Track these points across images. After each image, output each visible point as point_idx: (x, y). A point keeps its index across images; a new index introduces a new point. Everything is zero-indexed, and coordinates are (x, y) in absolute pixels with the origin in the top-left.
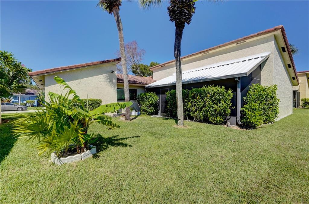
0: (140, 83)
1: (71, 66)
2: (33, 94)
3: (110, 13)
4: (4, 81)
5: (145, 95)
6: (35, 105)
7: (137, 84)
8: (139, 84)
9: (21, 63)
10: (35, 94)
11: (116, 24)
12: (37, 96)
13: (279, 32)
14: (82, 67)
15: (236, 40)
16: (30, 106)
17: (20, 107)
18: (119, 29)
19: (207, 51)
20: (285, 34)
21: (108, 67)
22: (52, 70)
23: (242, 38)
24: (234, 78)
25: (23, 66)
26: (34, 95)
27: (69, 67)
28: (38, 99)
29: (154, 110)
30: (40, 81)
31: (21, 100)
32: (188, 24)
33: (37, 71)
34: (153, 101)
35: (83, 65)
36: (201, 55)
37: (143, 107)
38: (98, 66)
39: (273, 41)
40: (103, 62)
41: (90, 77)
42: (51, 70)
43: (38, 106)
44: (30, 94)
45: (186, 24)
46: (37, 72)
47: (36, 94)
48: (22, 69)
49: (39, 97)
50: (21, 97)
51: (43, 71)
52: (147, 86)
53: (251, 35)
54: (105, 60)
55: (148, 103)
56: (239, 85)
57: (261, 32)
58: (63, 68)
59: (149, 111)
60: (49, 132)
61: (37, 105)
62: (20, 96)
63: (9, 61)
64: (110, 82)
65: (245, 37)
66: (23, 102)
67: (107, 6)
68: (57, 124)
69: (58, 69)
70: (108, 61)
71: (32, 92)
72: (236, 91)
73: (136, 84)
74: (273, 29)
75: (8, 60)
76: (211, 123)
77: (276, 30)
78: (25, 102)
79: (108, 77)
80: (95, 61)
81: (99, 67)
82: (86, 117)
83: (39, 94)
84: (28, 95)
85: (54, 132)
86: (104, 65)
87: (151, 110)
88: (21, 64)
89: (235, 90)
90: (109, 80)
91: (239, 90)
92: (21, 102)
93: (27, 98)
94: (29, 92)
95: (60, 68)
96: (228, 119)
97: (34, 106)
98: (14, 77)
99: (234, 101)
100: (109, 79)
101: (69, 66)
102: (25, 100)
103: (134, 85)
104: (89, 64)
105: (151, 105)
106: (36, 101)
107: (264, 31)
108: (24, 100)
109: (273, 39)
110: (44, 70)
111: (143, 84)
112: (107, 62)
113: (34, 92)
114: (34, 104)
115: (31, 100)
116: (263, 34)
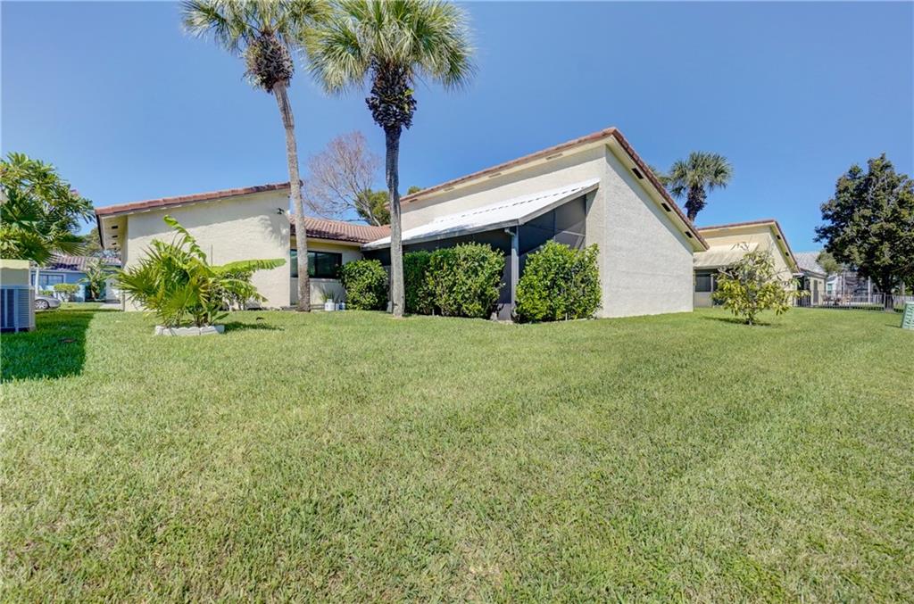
0: (348, 240)
1: (185, 196)
2: (72, 267)
3: (268, 91)
4: (37, 225)
5: (356, 265)
6: (80, 298)
7: (341, 240)
8: (345, 240)
9: (69, 186)
10: (78, 267)
11: (281, 115)
12: (84, 274)
13: (611, 140)
14: (211, 199)
15: (545, 151)
16: (66, 300)
17: (43, 300)
18: (289, 126)
19: (496, 170)
20: (627, 144)
21: (271, 200)
22: (144, 204)
23: (554, 148)
24: (504, 229)
25: (73, 193)
26: (76, 269)
27: (180, 199)
28: (86, 280)
29: (377, 300)
30: (114, 228)
31: (39, 284)
32: (407, 125)
33: (113, 206)
34: (372, 278)
35: (211, 195)
36: (486, 178)
37: (354, 293)
38: (245, 197)
39: (604, 158)
40: (258, 189)
41: (229, 222)
42: (142, 204)
43: (86, 301)
44: (64, 266)
45: (403, 127)
46: (113, 208)
47: (81, 268)
48: (72, 201)
49: (92, 277)
50: (40, 275)
51: (126, 207)
52: (365, 245)
53: (569, 142)
54: (263, 185)
55: (362, 284)
56: (515, 242)
57: (583, 138)
58: (169, 200)
59: (363, 301)
60: (154, 292)
61: (84, 298)
62: (38, 272)
63: (48, 183)
64: (273, 232)
65: (560, 145)
66: (44, 288)
67: (263, 81)
68: (166, 281)
69: (158, 202)
70: (271, 188)
71: (72, 263)
72: (510, 254)
73: (337, 239)
74: (600, 133)
75: (47, 180)
76: (465, 316)
77: (605, 135)
78: (51, 288)
79: (269, 222)
80: (240, 188)
81: (249, 199)
82: (210, 277)
83: (92, 269)
84: (60, 270)
85: (161, 291)
86: (260, 196)
87: (369, 298)
88: (71, 189)
89: (508, 253)
90: (270, 229)
91: (514, 252)
92: (41, 289)
93: (55, 278)
94: (60, 262)
95: (161, 200)
96: (500, 309)
97: (75, 301)
98: (53, 217)
99: (504, 274)
100: (271, 225)
101: (182, 196)
102: (50, 282)
103: (333, 242)
104: (226, 193)
105: (369, 288)
106: (82, 287)
107: (589, 136)
108: (47, 284)
109: (604, 153)
110: (128, 204)
111: (355, 240)
112: (268, 190)
113: (75, 263)
114: (77, 295)
115: (67, 282)
116: (586, 141)
